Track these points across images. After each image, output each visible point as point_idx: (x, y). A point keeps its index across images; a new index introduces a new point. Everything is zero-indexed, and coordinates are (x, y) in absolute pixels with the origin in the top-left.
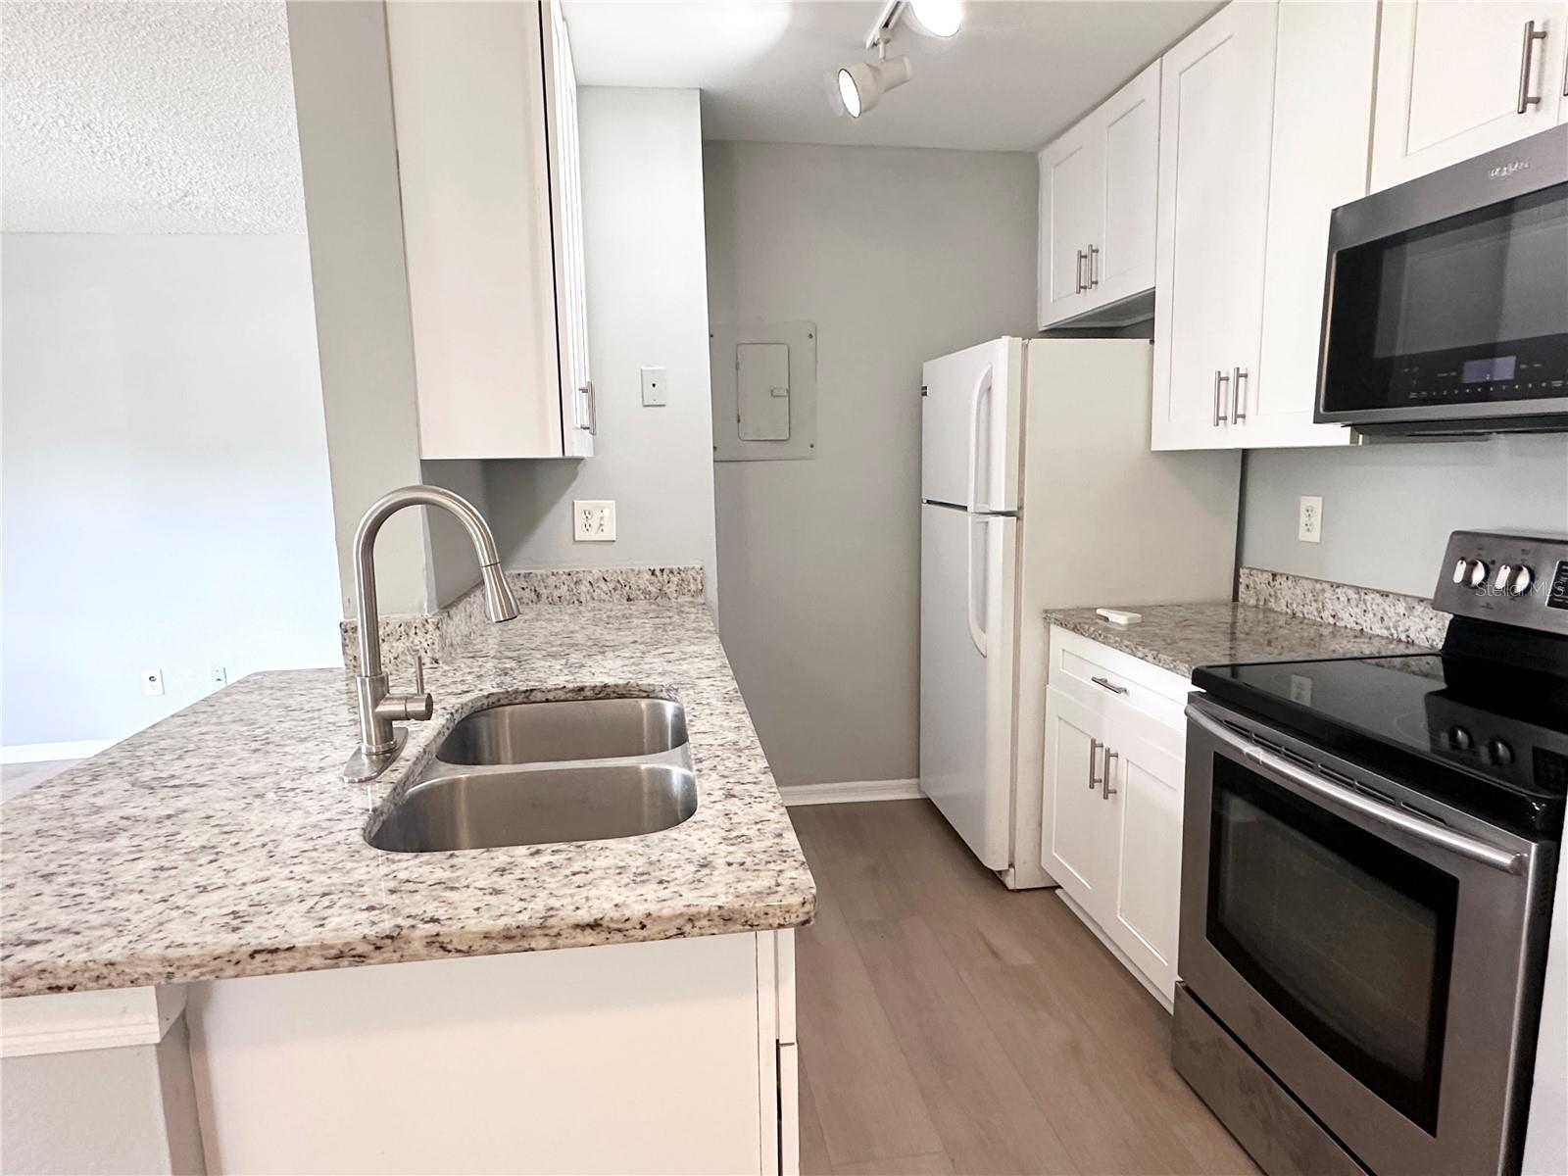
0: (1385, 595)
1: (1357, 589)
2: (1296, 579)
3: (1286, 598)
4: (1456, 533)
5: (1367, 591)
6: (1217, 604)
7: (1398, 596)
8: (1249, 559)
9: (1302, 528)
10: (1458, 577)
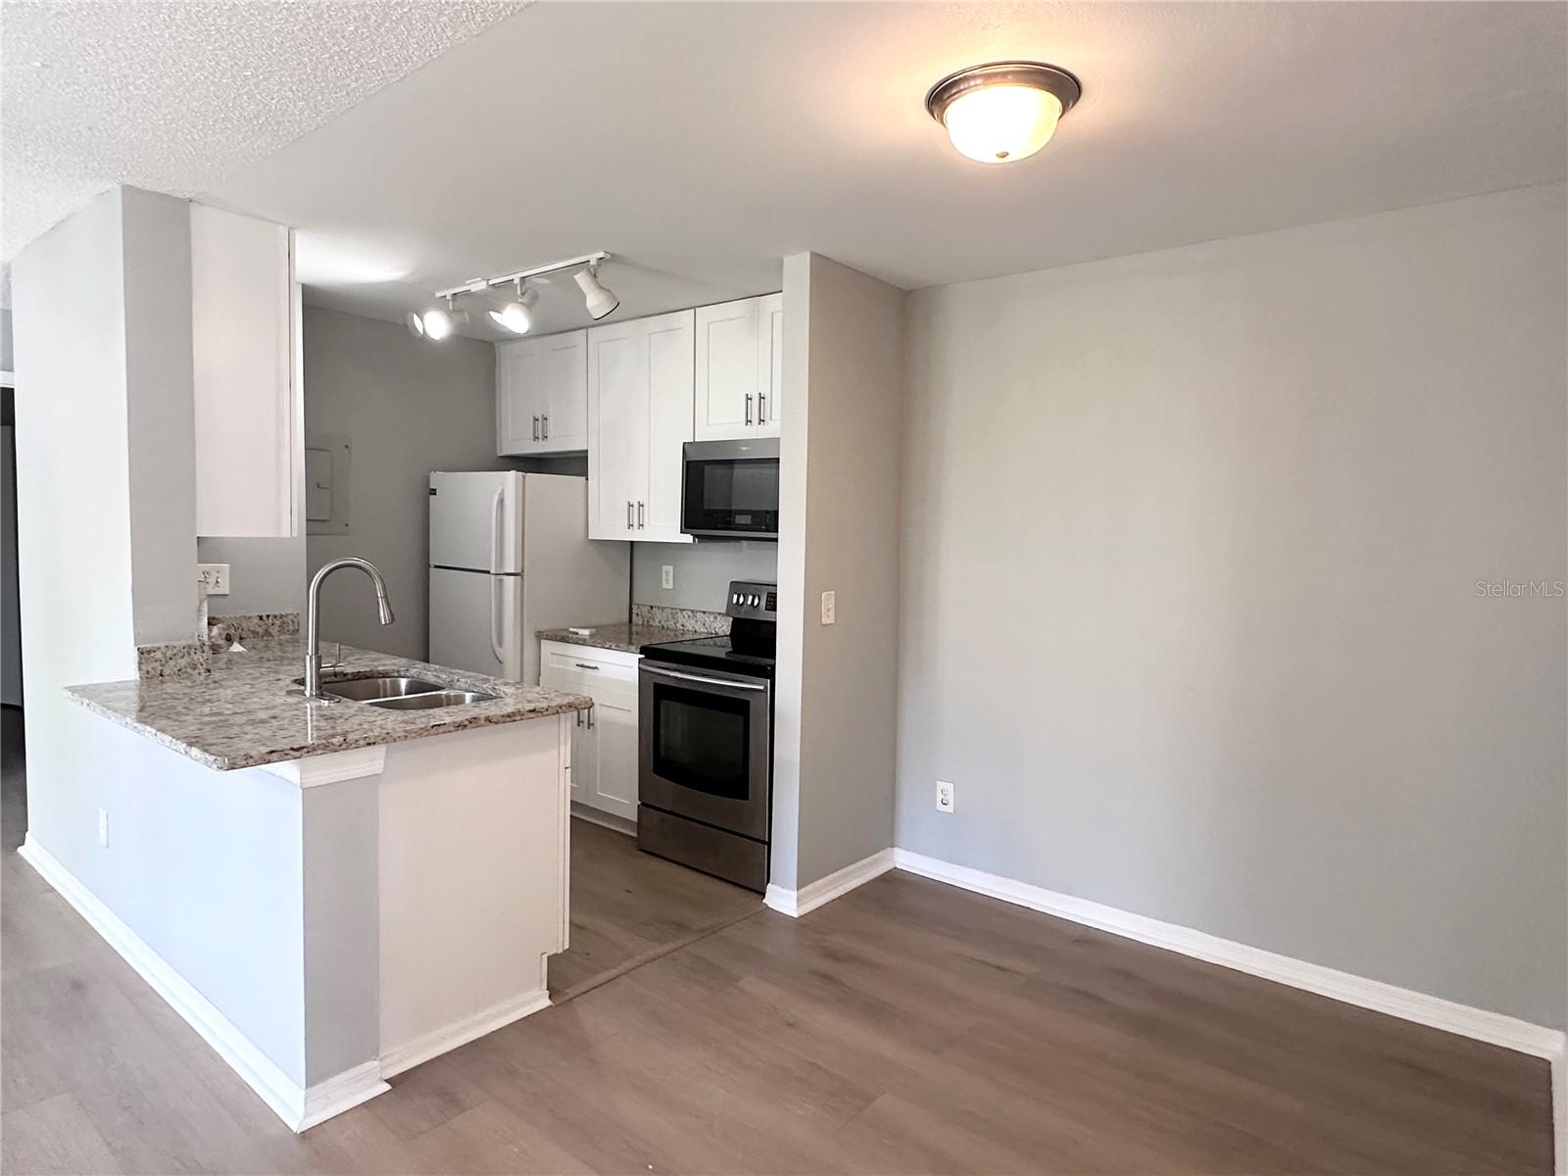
0: (704, 613)
1: (692, 611)
2: (663, 609)
3: (659, 618)
4: (732, 582)
5: (697, 612)
6: (621, 624)
7: (710, 613)
8: (636, 600)
9: (664, 582)
10: (735, 601)
